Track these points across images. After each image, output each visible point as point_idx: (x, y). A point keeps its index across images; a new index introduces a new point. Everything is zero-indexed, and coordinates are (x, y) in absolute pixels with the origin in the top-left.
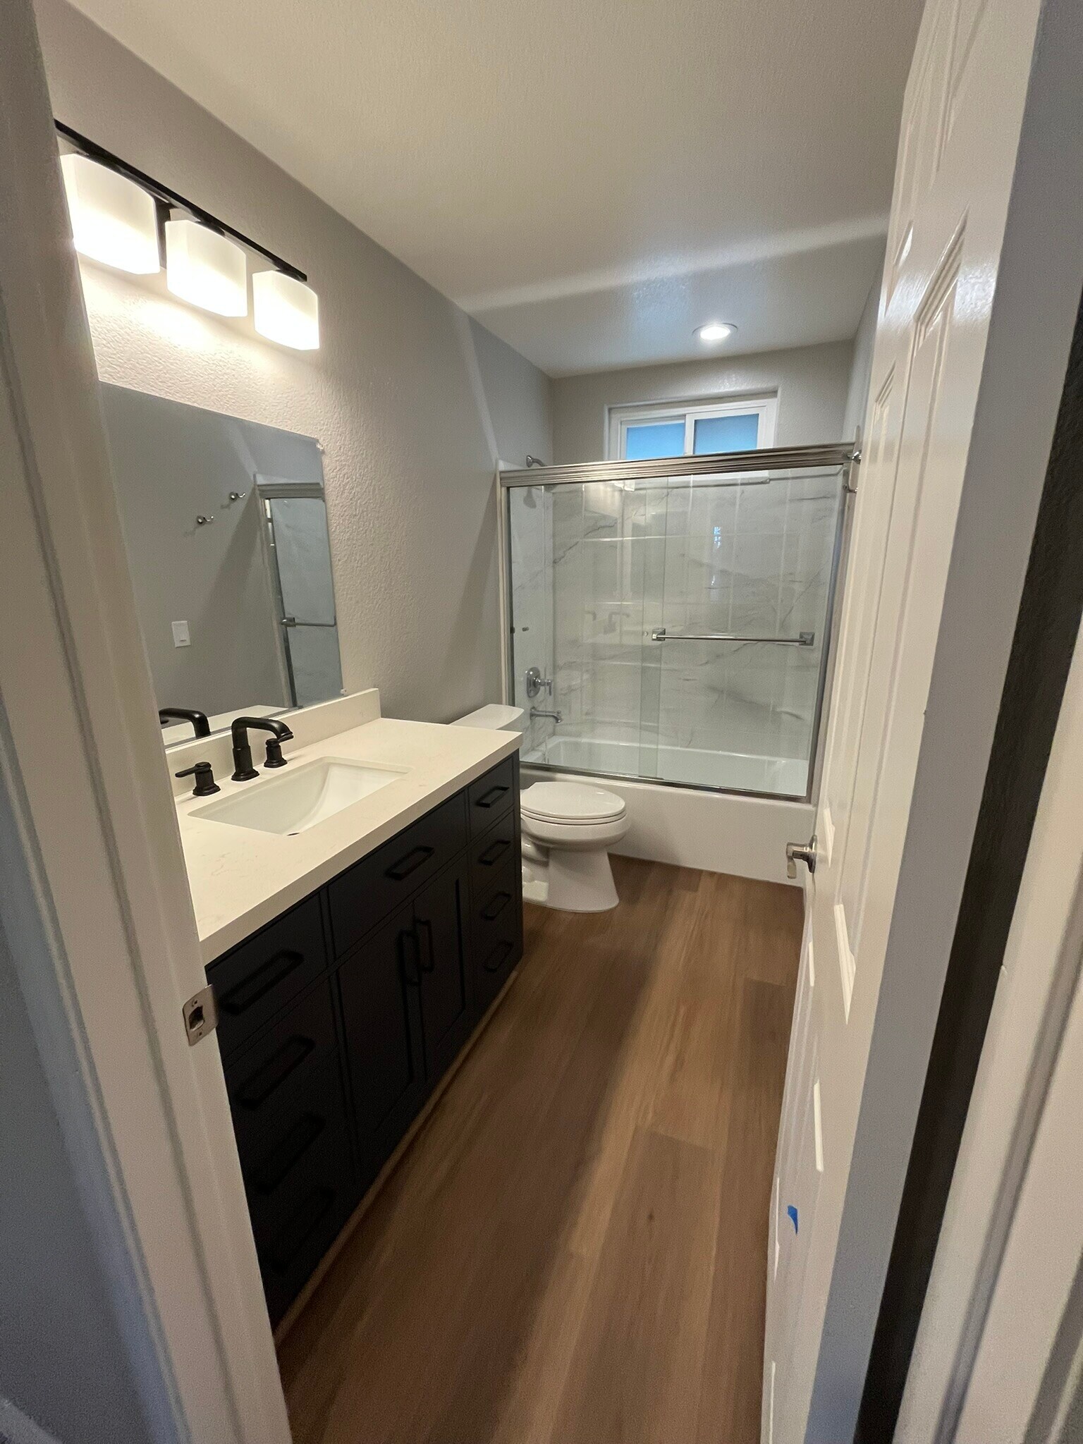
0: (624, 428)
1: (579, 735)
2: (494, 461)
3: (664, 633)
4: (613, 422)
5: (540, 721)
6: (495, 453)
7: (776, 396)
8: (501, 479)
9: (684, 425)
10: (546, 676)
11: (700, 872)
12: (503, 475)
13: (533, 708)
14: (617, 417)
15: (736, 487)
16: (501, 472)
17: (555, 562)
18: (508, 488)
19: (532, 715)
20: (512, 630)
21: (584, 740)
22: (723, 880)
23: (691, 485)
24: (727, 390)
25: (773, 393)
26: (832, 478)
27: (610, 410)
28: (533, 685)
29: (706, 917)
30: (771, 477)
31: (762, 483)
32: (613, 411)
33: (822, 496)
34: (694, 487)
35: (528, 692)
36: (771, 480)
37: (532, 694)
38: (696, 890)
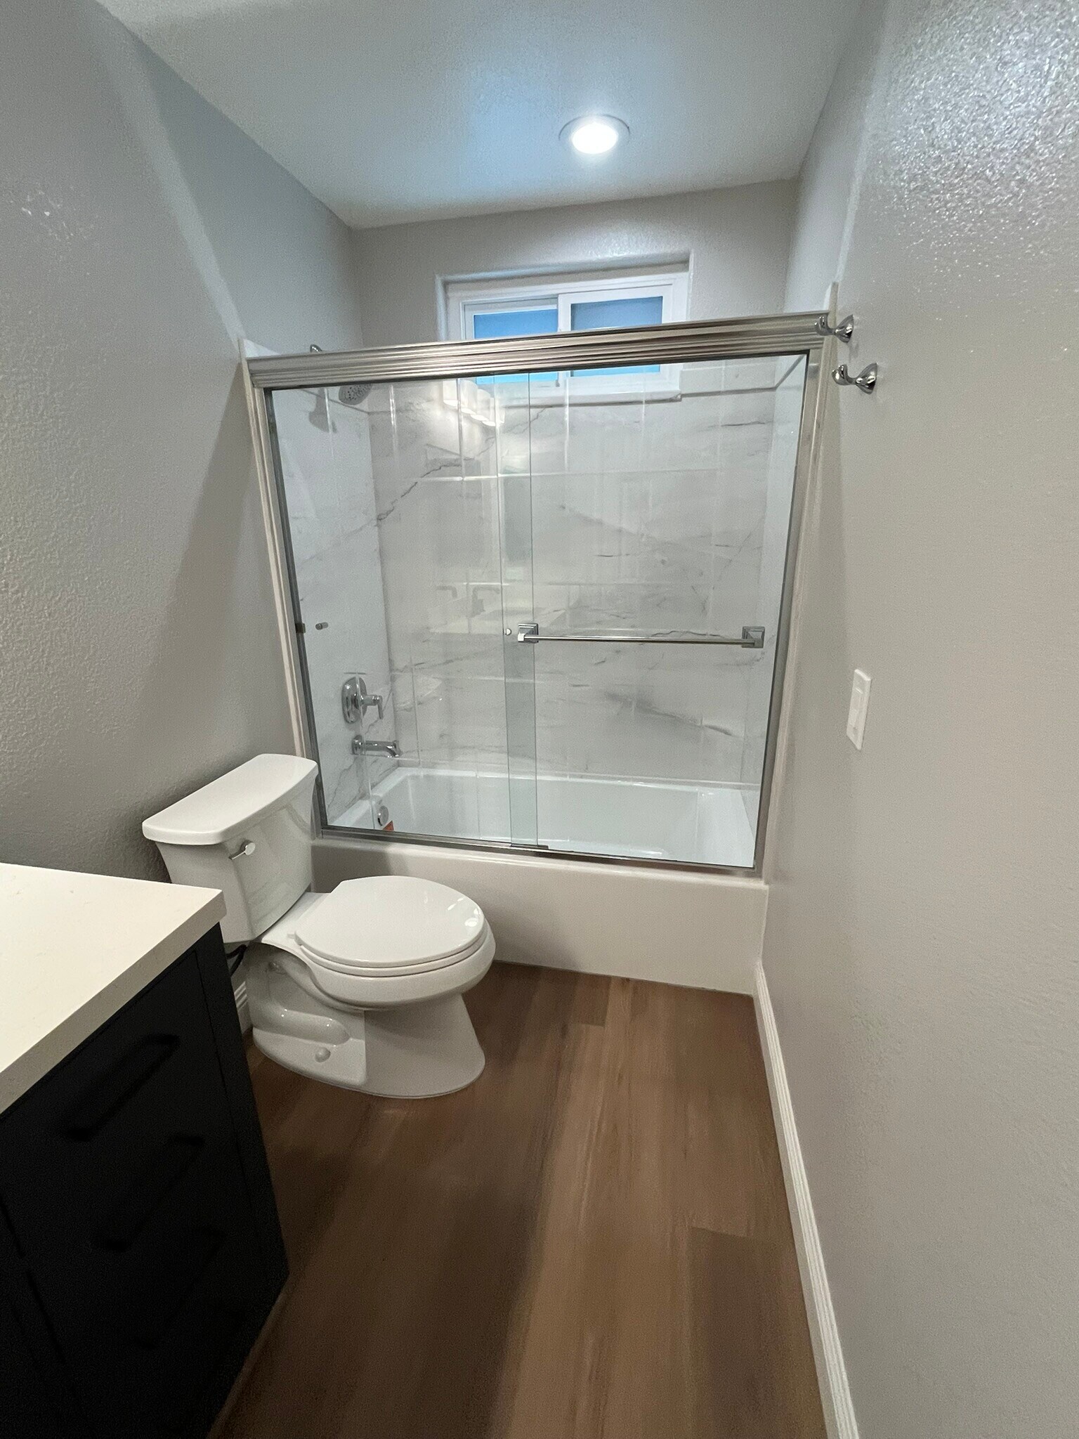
0: (470, 315)
1: (433, 766)
2: (234, 341)
3: (535, 631)
4: (452, 303)
5: (370, 756)
6: (234, 327)
7: (686, 268)
8: (252, 374)
9: (556, 312)
10: (377, 689)
11: (607, 979)
12: (255, 366)
13: (358, 737)
14: (457, 296)
15: (639, 406)
16: (250, 361)
17: (379, 519)
18: (268, 392)
19: (355, 748)
20: (299, 628)
21: (442, 772)
22: (640, 990)
23: (567, 402)
24: (616, 255)
25: (681, 263)
26: (767, 393)
27: (446, 284)
28: (352, 703)
29: (620, 1077)
30: (684, 392)
31: (671, 400)
32: (450, 287)
33: (754, 420)
34: (571, 405)
35: (346, 716)
36: (683, 396)
37: (352, 718)
38: (603, 1024)
